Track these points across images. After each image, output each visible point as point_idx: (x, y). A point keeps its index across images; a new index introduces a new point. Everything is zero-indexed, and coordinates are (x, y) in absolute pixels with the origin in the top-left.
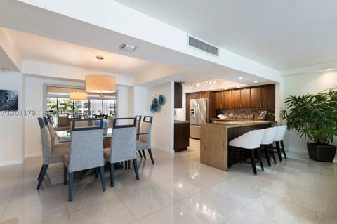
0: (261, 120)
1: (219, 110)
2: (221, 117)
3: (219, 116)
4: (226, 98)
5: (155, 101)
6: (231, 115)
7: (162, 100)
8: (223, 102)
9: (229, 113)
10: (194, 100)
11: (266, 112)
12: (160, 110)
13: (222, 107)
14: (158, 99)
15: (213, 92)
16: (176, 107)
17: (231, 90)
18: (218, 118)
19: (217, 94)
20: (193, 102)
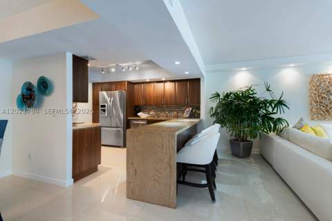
0: (187, 118)
1: (137, 106)
2: (142, 115)
3: (138, 114)
4: (148, 92)
5: (29, 87)
6: (152, 113)
7: (45, 85)
8: (144, 97)
9: (150, 110)
10: (104, 92)
11: (191, 109)
12: (40, 105)
13: (142, 102)
14: (35, 82)
15: (131, 84)
16: (76, 99)
17: (153, 82)
18: (138, 116)
19: (136, 86)
20: (104, 94)
